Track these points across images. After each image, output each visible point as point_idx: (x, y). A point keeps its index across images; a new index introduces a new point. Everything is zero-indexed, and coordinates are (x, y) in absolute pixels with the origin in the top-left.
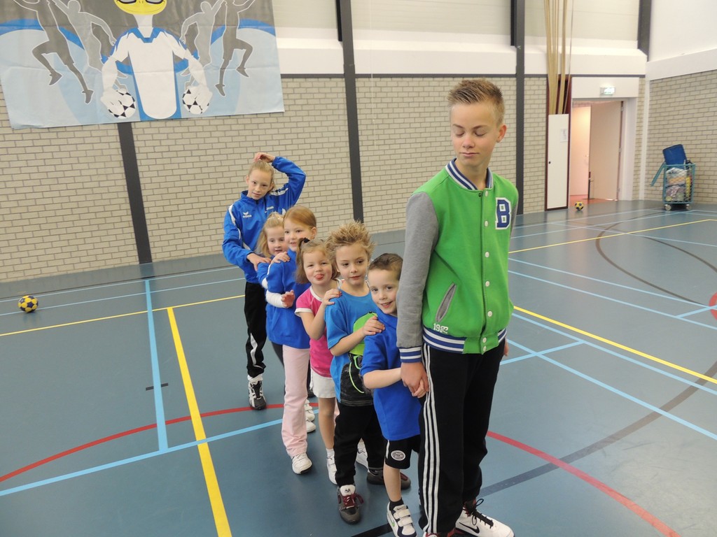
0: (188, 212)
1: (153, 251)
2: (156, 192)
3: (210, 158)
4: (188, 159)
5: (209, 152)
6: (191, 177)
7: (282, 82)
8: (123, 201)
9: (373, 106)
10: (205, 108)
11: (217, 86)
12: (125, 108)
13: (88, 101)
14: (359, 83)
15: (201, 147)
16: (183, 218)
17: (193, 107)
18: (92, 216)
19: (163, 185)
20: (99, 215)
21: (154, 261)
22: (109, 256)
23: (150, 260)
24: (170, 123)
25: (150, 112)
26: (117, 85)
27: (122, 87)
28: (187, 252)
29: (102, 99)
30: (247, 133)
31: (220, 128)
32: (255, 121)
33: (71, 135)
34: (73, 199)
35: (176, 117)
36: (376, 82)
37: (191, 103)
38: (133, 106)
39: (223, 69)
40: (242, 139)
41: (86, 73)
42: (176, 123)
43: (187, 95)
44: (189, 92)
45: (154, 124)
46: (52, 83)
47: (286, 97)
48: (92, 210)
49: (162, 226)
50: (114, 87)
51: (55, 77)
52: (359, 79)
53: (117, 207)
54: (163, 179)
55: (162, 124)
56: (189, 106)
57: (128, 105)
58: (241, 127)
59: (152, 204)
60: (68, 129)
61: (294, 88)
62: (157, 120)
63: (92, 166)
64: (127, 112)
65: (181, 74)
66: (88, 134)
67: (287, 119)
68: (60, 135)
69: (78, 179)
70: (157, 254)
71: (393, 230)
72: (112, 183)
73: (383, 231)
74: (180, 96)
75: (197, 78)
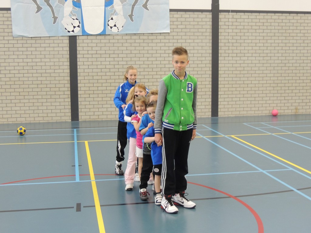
0: (104, 92)
1: (80, 114)
2: (86, 78)
3: (121, 59)
4: (107, 59)
5: (120, 56)
6: (108, 70)
7: (170, 14)
8: (66, 82)
9: (230, 31)
10: (121, 29)
11: (129, 16)
12: (74, 27)
13: (54, 23)
14: (221, 16)
15: (116, 52)
16: (100, 95)
17: (114, 28)
18: (48, 89)
19: (90, 74)
20: (52, 89)
21: (80, 120)
22: (54, 115)
23: (78, 120)
24: (98, 37)
25: (88, 30)
26: (72, 14)
27: (74, 15)
28: (100, 117)
29: (62, 22)
30: (145, 45)
31: (128, 41)
32: (151, 37)
33: (43, 41)
34: (39, 79)
35: (103, 34)
36: (233, 15)
37: (112, 25)
38: (79, 26)
39: (134, 5)
40: (142, 48)
41: (55, 7)
42: (103, 37)
43: (111, 21)
44: (112, 19)
45: (89, 37)
46: (37, 12)
47: (172, 23)
48: (48, 86)
49: (87, 99)
50: (70, 15)
51: (39, 9)
52: (222, 13)
53: (62, 86)
54: (91, 70)
55: (94, 37)
56: (111, 27)
57: (76, 25)
58: (142, 41)
59: (83, 85)
60: (42, 38)
61: (177, 18)
62: (92, 35)
63: (52, 60)
64: (75, 30)
65: (109, 8)
66: (52, 41)
67: (172, 37)
68: (37, 42)
69: (44, 67)
70: (83, 116)
71: (239, 116)
72: (62, 71)
73: (231, 116)
74: (107, 21)
75: (117, 11)
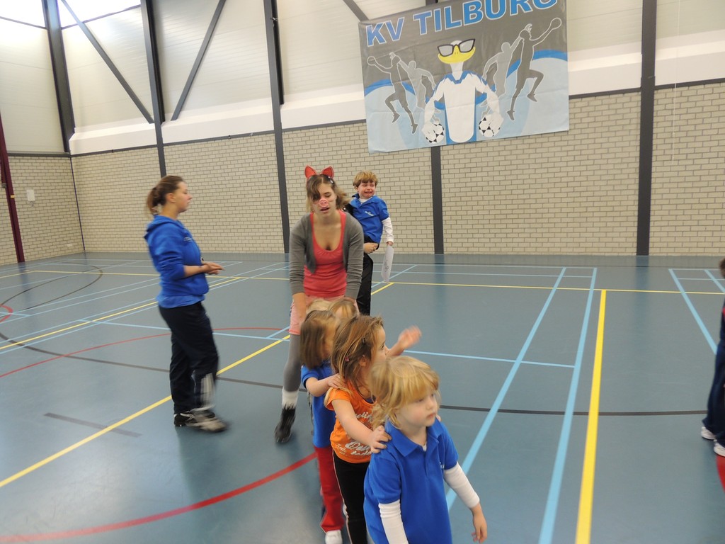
0: (474, 217)
1: (445, 245)
2: (452, 199)
3: (497, 173)
4: (479, 174)
5: (496, 168)
6: (480, 189)
7: (570, 103)
8: (429, 205)
9: (674, 118)
10: (496, 132)
11: (508, 112)
12: (437, 135)
13: (413, 133)
14: (659, 95)
15: (490, 164)
16: (470, 222)
17: (487, 131)
18: (408, 214)
19: (457, 195)
20: (412, 214)
21: (445, 253)
22: (415, 245)
23: (442, 252)
24: (467, 146)
25: (455, 138)
26: (434, 118)
27: (436, 120)
28: (470, 249)
29: (423, 130)
30: (531, 151)
31: (507, 148)
32: (540, 140)
33: (401, 156)
34: (398, 202)
35: (473, 141)
36: (681, 92)
37: (486, 128)
38: (442, 134)
39: (515, 97)
40: (527, 156)
41: (415, 112)
42: (472, 145)
43: (483, 122)
44: (485, 119)
45: (456, 147)
46: (394, 120)
47: (572, 116)
48: (408, 210)
49: (453, 227)
50: (431, 121)
51: (396, 116)
52: (660, 91)
53: (424, 210)
54: (458, 190)
55: (462, 146)
56: (484, 131)
57: (439, 133)
58: (526, 146)
59: (449, 209)
60: (400, 153)
61: (581, 108)
62: (459, 144)
63: (412, 179)
64: (438, 138)
65: (480, 105)
66: (411, 155)
67: (572, 137)
68: (395, 157)
69: (403, 188)
70: (448, 248)
71: (689, 255)
72: (423, 191)
73: (673, 255)
74: (478, 123)
75: (492, 108)
